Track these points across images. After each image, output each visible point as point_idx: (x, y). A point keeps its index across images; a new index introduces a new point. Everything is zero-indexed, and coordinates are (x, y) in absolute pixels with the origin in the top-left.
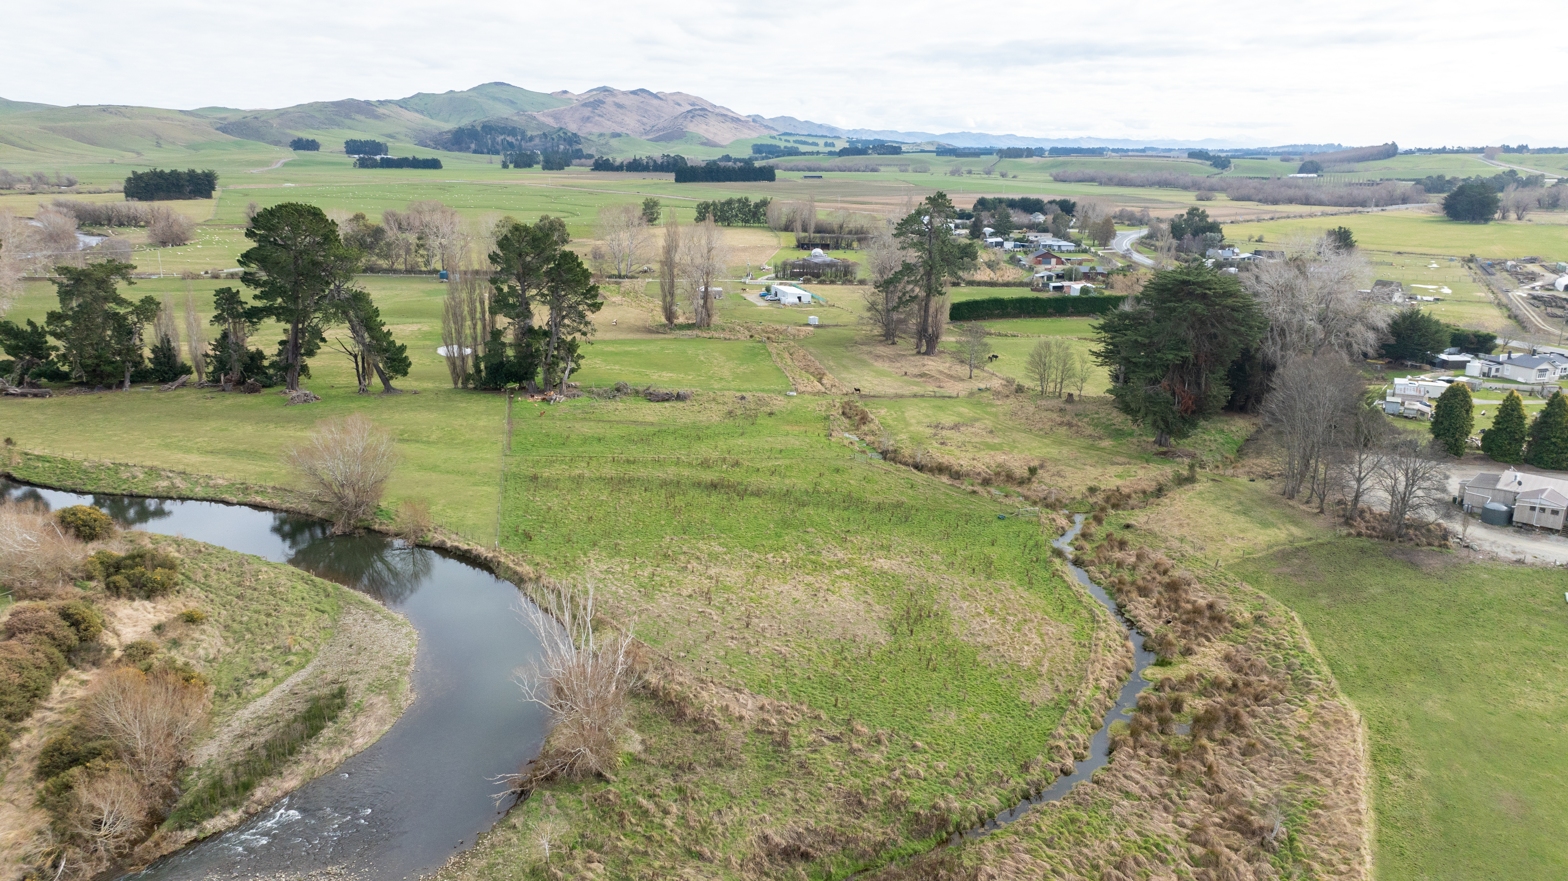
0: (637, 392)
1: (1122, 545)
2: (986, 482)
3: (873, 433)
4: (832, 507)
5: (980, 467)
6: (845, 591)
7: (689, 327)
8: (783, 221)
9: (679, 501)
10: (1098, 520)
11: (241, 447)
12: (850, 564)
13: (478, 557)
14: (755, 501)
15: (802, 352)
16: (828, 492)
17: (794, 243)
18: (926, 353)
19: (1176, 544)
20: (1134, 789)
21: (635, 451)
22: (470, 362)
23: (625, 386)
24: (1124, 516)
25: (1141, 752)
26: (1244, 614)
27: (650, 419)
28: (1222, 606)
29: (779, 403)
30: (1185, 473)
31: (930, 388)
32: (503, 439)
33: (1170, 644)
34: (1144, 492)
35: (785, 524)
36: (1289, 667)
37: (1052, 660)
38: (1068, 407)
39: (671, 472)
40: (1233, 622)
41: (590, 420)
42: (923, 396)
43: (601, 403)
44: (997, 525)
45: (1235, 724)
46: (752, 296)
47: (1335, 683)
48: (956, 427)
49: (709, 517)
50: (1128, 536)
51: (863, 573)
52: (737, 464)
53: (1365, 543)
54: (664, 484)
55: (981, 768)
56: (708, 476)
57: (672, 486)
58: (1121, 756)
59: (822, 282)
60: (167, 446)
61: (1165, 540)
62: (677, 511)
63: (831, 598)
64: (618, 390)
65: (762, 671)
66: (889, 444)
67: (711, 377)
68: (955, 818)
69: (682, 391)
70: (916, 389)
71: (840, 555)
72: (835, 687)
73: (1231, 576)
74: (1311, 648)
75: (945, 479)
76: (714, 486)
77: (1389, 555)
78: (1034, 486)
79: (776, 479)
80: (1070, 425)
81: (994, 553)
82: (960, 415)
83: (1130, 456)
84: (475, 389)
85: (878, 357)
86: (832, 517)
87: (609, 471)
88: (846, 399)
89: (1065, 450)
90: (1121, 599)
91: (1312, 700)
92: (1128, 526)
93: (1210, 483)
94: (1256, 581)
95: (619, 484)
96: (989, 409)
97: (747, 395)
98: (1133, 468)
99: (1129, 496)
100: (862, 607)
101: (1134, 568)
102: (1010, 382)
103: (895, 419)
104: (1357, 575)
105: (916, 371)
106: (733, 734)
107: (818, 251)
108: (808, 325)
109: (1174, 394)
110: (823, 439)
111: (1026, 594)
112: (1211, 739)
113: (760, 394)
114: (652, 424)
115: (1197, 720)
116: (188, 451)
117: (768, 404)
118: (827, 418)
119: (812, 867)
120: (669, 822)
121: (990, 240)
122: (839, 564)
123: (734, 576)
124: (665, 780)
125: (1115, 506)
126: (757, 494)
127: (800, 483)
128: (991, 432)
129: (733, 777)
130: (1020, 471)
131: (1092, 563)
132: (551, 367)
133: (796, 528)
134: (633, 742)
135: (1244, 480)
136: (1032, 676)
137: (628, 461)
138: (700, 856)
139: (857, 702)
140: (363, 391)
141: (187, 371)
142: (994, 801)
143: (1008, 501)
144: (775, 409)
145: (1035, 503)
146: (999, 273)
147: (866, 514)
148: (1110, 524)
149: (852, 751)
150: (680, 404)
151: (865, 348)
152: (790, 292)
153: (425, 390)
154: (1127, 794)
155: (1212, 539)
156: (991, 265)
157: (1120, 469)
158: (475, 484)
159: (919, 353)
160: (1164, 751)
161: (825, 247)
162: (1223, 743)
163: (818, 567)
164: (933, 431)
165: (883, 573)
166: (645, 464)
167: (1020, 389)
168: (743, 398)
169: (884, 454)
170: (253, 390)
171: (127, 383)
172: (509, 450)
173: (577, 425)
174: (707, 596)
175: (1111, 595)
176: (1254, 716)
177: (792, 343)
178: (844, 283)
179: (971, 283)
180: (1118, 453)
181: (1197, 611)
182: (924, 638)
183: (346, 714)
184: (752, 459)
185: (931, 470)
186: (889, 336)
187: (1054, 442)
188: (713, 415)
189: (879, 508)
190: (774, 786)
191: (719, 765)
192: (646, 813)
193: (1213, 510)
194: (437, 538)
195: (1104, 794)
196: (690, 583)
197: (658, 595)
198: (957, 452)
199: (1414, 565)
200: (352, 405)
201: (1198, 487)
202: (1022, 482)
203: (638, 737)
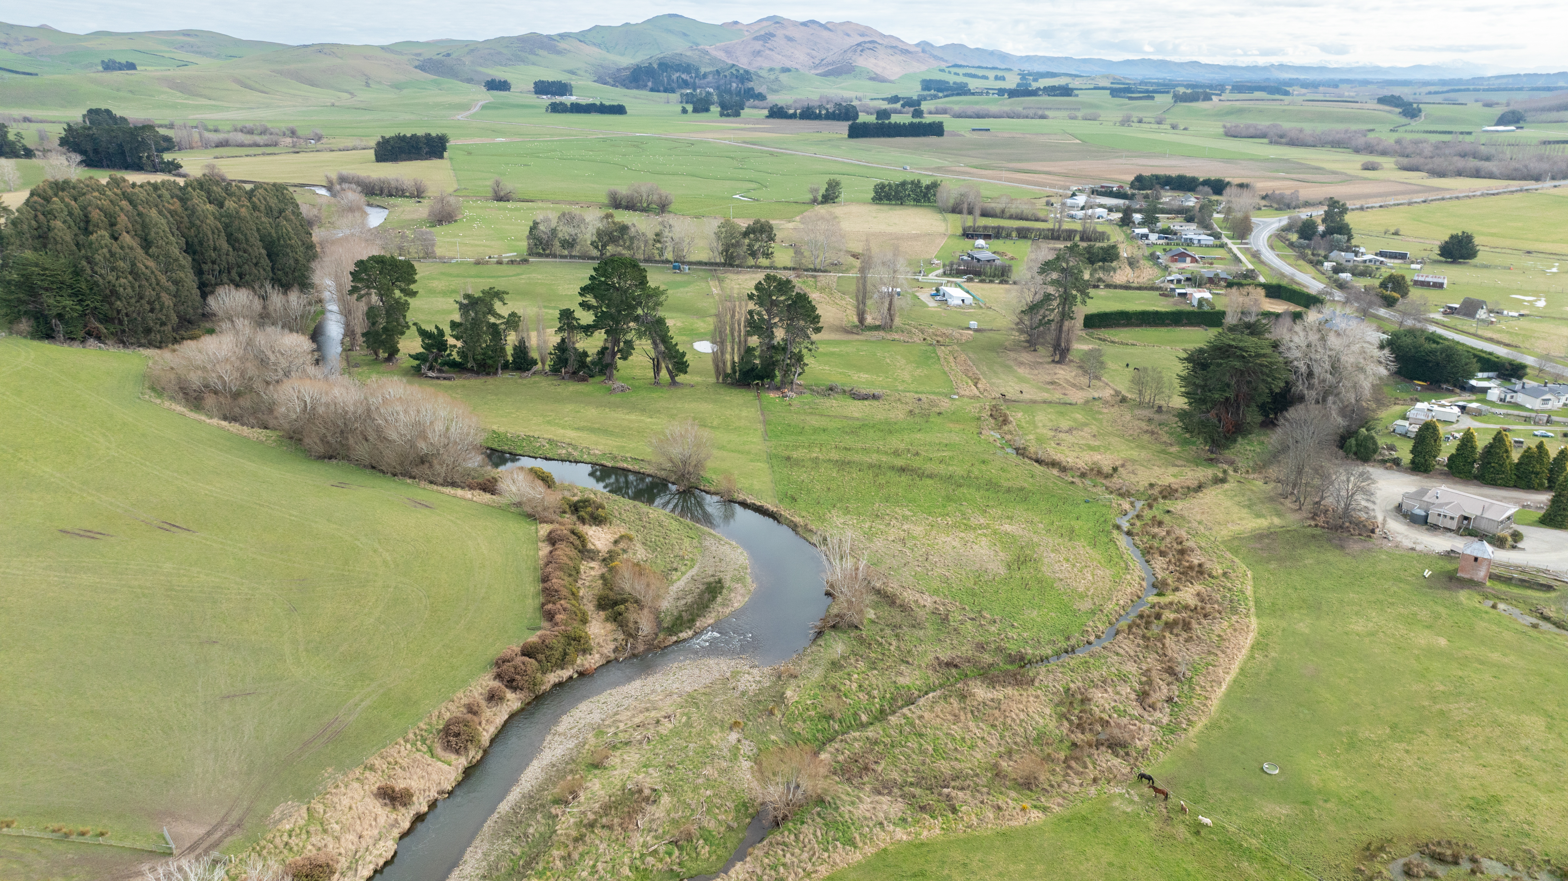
0: (844, 391)
1: (1160, 524)
2: (1083, 475)
3: (1011, 433)
4: (978, 488)
5: (1081, 464)
6: (983, 543)
7: (877, 328)
8: (952, 202)
9: (881, 480)
10: (1150, 507)
11: (596, 426)
12: (987, 527)
13: (767, 510)
14: (929, 482)
15: (963, 357)
16: (977, 478)
17: (960, 231)
18: (1058, 362)
19: (1195, 524)
20: (1121, 651)
21: (849, 441)
22: (729, 364)
23: (836, 387)
24: (1169, 505)
25: (1131, 637)
26: (1218, 570)
27: (856, 415)
28: (1208, 565)
29: (945, 404)
30: (1221, 475)
31: (1057, 396)
32: (760, 426)
33: (1167, 584)
34: (1188, 488)
35: (949, 499)
36: (1231, 601)
37: (1096, 589)
38: (1157, 417)
39: (874, 458)
40: (1211, 576)
41: (815, 414)
42: (1050, 402)
43: (820, 400)
44: (1083, 506)
45: (1187, 627)
46: (924, 296)
47: (1253, 610)
48: (1070, 431)
49: (901, 492)
50: (1167, 519)
51: (995, 533)
52: (917, 454)
53: (1318, 531)
54: (871, 466)
55: (1045, 636)
56: (899, 462)
57: (876, 468)
58: (1120, 637)
59: (982, 281)
60: (549, 422)
61: (1189, 522)
62: (881, 486)
63: (975, 547)
64: (831, 389)
65: (935, 584)
66: (1020, 443)
67: (896, 379)
68: (1029, 657)
69: (877, 391)
70: (1046, 396)
71: (982, 521)
72: (974, 595)
73: (1222, 547)
74: (1249, 592)
75: (1055, 472)
76: (903, 470)
77: (1329, 540)
78: (1115, 480)
79: (943, 466)
80: (1153, 433)
81: (1077, 525)
82: (1075, 420)
83: (1188, 461)
84: (732, 384)
85: (1021, 364)
86: (978, 495)
87: (835, 455)
88: (994, 403)
89: (1144, 454)
90: (1149, 557)
91: (1235, 618)
92: (1168, 512)
93: (1236, 484)
94: (1236, 552)
95: (843, 465)
96: (1097, 416)
97: (923, 397)
98: (1187, 470)
99: (1177, 491)
100: (992, 553)
101: (1163, 539)
102: (1117, 393)
103: (1028, 422)
104: (1302, 552)
105: (1048, 378)
106: (921, 614)
107: (981, 242)
108: (969, 329)
109: (1220, 421)
110: (976, 437)
111: (1090, 551)
112: (1171, 633)
113: (932, 397)
114: (858, 419)
115: (1166, 623)
116: (564, 427)
117: (937, 406)
118: (979, 419)
119: (959, 671)
120: (892, 648)
121: (1137, 231)
122: (981, 527)
123: (918, 530)
124: (888, 631)
125: (1164, 497)
126: (930, 476)
127: (958, 470)
128: (1094, 436)
129: (921, 633)
130: (1107, 469)
131: (1137, 534)
132: (786, 372)
133: (955, 502)
134: (871, 614)
135: (1260, 483)
136: (1082, 596)
137: (846, 448)
138: (908, 662)
139: (986, 603)
140: (657, 383)
141: (535, 363)
142: (1050, 652)
143: (1094, 490)
144: (942, 410)
145: (1111, 492)
146: (1137, 273)
147: (1000, 494)
148: (1158, 509)
149: (981, 625)
150: (875, 403)
151: (1012, 355)
152: (956, 293)
153: (698, 384)
154: (1117, 654)
155: (1219, 523)
156: (1132, 263)
157: (1175, 470)
158: (752, 461)
159: (1053, 361)
160: (1144, 637)
161: (987, 237)
162: (1177, 635)
163: (968, 528)
164: (1052, 433)
165: (1007, 534)
166: (857, 452)
167: (1124, 400)
168: (920, 400)
169: (1018, 450)
170: (583, 380)
171: (500, 371)
172: (766, 436)
173: (808, 418)
174: (903, 541)
175: (1143, 555)
176: (1200, 624)
177: (956, 347)
178: (1001, 282)
179: (1108, 286)
180: (1180, 458)
181: (1191, 568)
182: (1026, 572)
183: (724, 591)
184: (927, 451)
185: (1047, 464)
186: (1031, 344)
187: (1137, 446)
188: (899, 414)
189: (1009, 490)
190: (942, 638)
191: (914, 627)
192: (881, 644)
193: (1228, 503)
194: (741, 497)
195: (1105, 653)
196: (893, 534)
197: (875, 539)
198: (1067, 452)
199: (1342, 547)
200: (654, 395)
201: (1226, 486)
202: (1107, 476)
203: (872, 611)
